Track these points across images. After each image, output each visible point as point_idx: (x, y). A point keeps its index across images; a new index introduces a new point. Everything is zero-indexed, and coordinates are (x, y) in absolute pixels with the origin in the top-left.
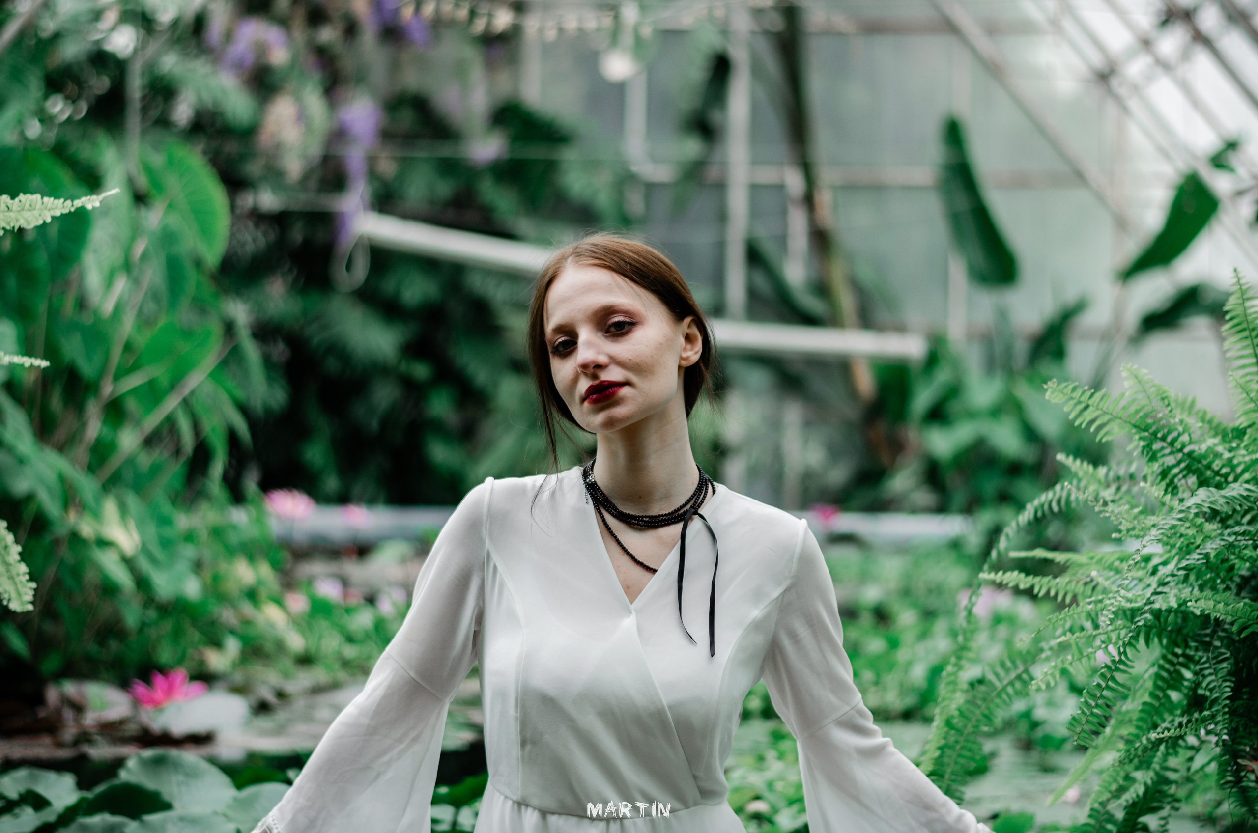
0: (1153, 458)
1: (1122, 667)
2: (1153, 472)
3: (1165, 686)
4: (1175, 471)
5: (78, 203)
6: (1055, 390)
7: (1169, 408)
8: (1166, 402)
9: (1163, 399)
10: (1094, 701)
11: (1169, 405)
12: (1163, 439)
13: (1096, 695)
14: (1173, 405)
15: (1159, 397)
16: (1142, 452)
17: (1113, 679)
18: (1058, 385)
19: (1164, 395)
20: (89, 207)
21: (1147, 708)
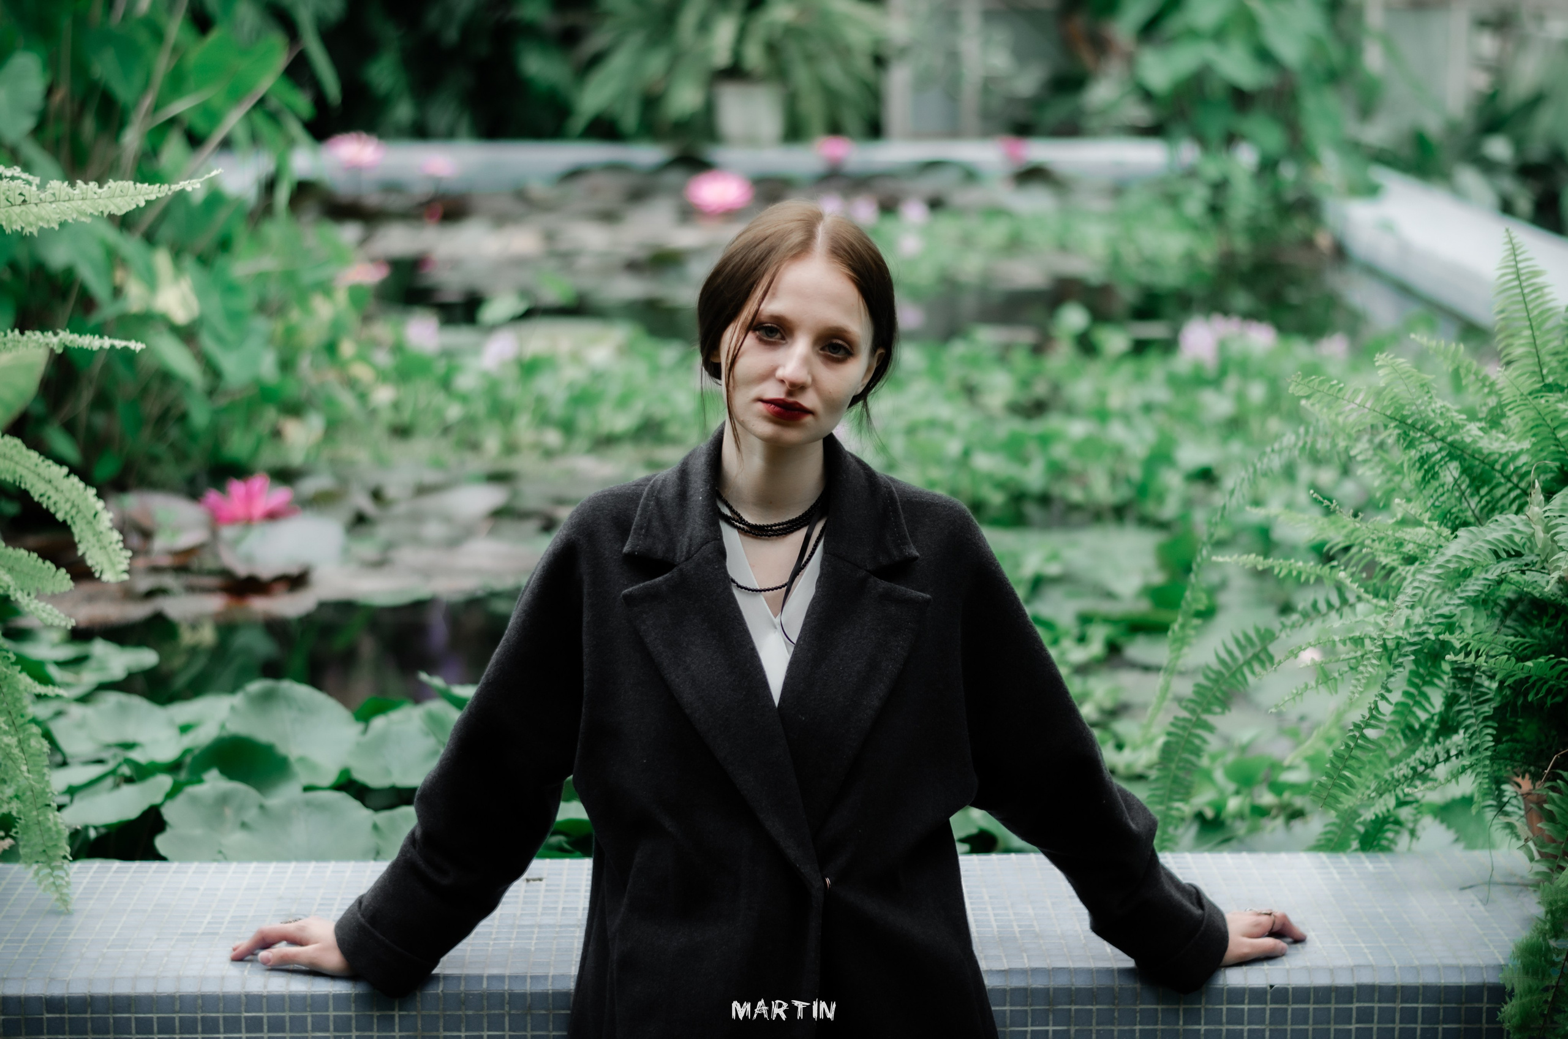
0: (1411, 445)
1: (1373, 722)
2: (1410, 459)
3: (1421, 683)
4: (1438, 456)
5: (176, 187)
6: (1299, 384)
7: (1430, 395)
8: (1426, 389)
9: (1422, 386)
10: (1342, 763)
11: (1428, 392)
12: (1422, 429)
13: (1344, 756)
14: (1433, 392)
15: (1418, 384)
16: (1398, 440)
17: (1363, 736)
18: (1302, 379)
19: (1424, 382)
20: (189, 189)
21: (1399, 708)
